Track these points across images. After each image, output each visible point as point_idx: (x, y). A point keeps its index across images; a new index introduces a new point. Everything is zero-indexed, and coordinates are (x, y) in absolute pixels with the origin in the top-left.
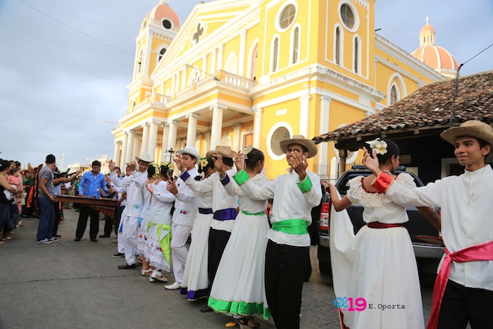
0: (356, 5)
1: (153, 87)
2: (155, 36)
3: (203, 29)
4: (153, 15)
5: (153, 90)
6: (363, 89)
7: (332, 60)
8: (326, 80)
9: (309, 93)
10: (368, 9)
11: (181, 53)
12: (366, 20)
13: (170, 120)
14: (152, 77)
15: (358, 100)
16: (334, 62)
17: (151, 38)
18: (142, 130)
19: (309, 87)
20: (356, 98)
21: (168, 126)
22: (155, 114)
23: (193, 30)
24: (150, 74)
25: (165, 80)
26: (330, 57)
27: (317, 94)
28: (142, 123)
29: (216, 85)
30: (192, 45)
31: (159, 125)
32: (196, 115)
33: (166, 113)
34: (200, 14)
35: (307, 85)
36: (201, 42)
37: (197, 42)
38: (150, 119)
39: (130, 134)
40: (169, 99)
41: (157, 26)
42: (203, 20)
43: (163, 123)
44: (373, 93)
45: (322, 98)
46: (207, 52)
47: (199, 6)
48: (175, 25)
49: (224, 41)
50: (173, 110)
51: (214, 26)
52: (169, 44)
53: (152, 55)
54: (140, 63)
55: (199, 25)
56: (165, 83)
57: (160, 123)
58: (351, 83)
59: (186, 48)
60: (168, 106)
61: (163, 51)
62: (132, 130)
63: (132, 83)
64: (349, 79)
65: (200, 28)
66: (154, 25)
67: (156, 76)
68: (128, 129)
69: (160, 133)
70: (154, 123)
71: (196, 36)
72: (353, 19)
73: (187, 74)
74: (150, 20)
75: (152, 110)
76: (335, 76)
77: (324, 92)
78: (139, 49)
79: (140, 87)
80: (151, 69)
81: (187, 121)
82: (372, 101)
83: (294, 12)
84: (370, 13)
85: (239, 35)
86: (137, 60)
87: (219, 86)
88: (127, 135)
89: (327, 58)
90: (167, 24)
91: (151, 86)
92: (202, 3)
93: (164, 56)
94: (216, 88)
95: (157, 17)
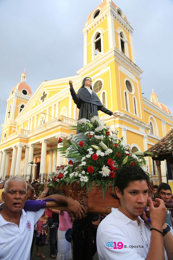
0: (132, 81)
1: (16, 126)
2: (18, 98)
3: (46, 94)
4: (17, 88)
5: (16, 127)
6: (142, 124)
7: (125, 109)
8: (123, 120)
9: (115, 127)
10: (138, 83)
11: (33, 107)
12: (137, 89)
13: (29, 144)
14: (16, 120)
15: (139, 130)
16: (126, 110)
17: (16, 99)
18: (12, 150)
19: (115, 124)
20: (138, 129)
21: (29, 148)
22: (21, 141)
23: (41, 95)
24: (15, 118)
25: (24, 122)
26: (124, 108)
27: (119, 127)
28: (12, 146)
29: (59, 124)
30: (40, 103)
31: (23, 147)
32: (46, 141)
33: (27, 140)
34: (44, 87)
35: (113, 123)
36: (45, 101)
37: (43, 101)
38: (17, 144)
39: (4, 152)
40: (29, 132)
41: (20, 93)
42: (46, 90)
43: (25, 146)
44: (146, 126)
45: (122, 129)
46: (49, 106)
47: (44, 83)
48: (29, 93)
49: (59, 101)
50: (32, 138)
51: (53, 93)
52: (26, 103)
53: (17, 108)
54: (9, 113)
55: (44, 92)
56: (24, 123)
57: (24, 146)
58: (136, 121)
59: (36, 105)
60: (29, 136)
61: (23, 106)
62: (5, 150)
63: (4, 124)
64: (135, 119)
65: (45, 94)
66: (17, 92)
67: (18, 120)
68: (3, 150)
69: (24, 151)
70: (20, 146)
71: (43, 98)
72: (131, 88)
73: (37, 119)
74: (16, 90)
75: (19, 139)
76: (128, 117)
77: (123, 127)
78: (9, 105)
79: (9, 125)
80: (16, 116)
81: (41, 144)
82: (145, 130)
83: (102, 84)
84: (139, 85)
85: (68, 97)
86: (7, 111)
87: (61, 124)
88: (2, 153)
89: (122, 108)
90: (25, 92)
91: (16, 125)
92: (46, 81)
93: (23, 109)
94: (60, 125)
95: (19, 89)
